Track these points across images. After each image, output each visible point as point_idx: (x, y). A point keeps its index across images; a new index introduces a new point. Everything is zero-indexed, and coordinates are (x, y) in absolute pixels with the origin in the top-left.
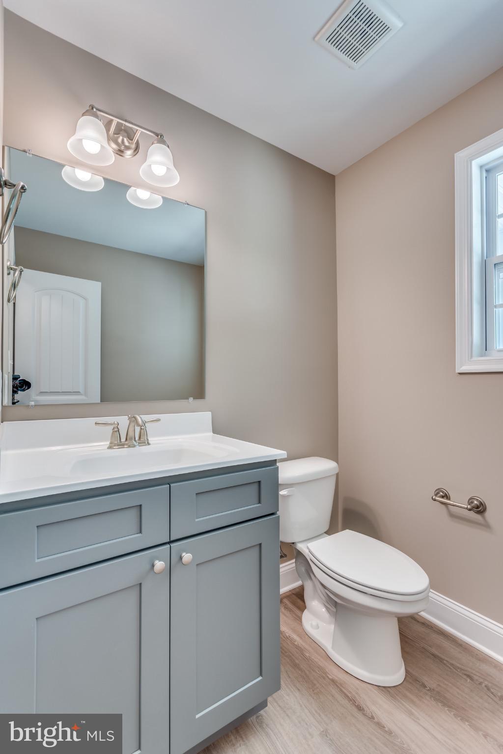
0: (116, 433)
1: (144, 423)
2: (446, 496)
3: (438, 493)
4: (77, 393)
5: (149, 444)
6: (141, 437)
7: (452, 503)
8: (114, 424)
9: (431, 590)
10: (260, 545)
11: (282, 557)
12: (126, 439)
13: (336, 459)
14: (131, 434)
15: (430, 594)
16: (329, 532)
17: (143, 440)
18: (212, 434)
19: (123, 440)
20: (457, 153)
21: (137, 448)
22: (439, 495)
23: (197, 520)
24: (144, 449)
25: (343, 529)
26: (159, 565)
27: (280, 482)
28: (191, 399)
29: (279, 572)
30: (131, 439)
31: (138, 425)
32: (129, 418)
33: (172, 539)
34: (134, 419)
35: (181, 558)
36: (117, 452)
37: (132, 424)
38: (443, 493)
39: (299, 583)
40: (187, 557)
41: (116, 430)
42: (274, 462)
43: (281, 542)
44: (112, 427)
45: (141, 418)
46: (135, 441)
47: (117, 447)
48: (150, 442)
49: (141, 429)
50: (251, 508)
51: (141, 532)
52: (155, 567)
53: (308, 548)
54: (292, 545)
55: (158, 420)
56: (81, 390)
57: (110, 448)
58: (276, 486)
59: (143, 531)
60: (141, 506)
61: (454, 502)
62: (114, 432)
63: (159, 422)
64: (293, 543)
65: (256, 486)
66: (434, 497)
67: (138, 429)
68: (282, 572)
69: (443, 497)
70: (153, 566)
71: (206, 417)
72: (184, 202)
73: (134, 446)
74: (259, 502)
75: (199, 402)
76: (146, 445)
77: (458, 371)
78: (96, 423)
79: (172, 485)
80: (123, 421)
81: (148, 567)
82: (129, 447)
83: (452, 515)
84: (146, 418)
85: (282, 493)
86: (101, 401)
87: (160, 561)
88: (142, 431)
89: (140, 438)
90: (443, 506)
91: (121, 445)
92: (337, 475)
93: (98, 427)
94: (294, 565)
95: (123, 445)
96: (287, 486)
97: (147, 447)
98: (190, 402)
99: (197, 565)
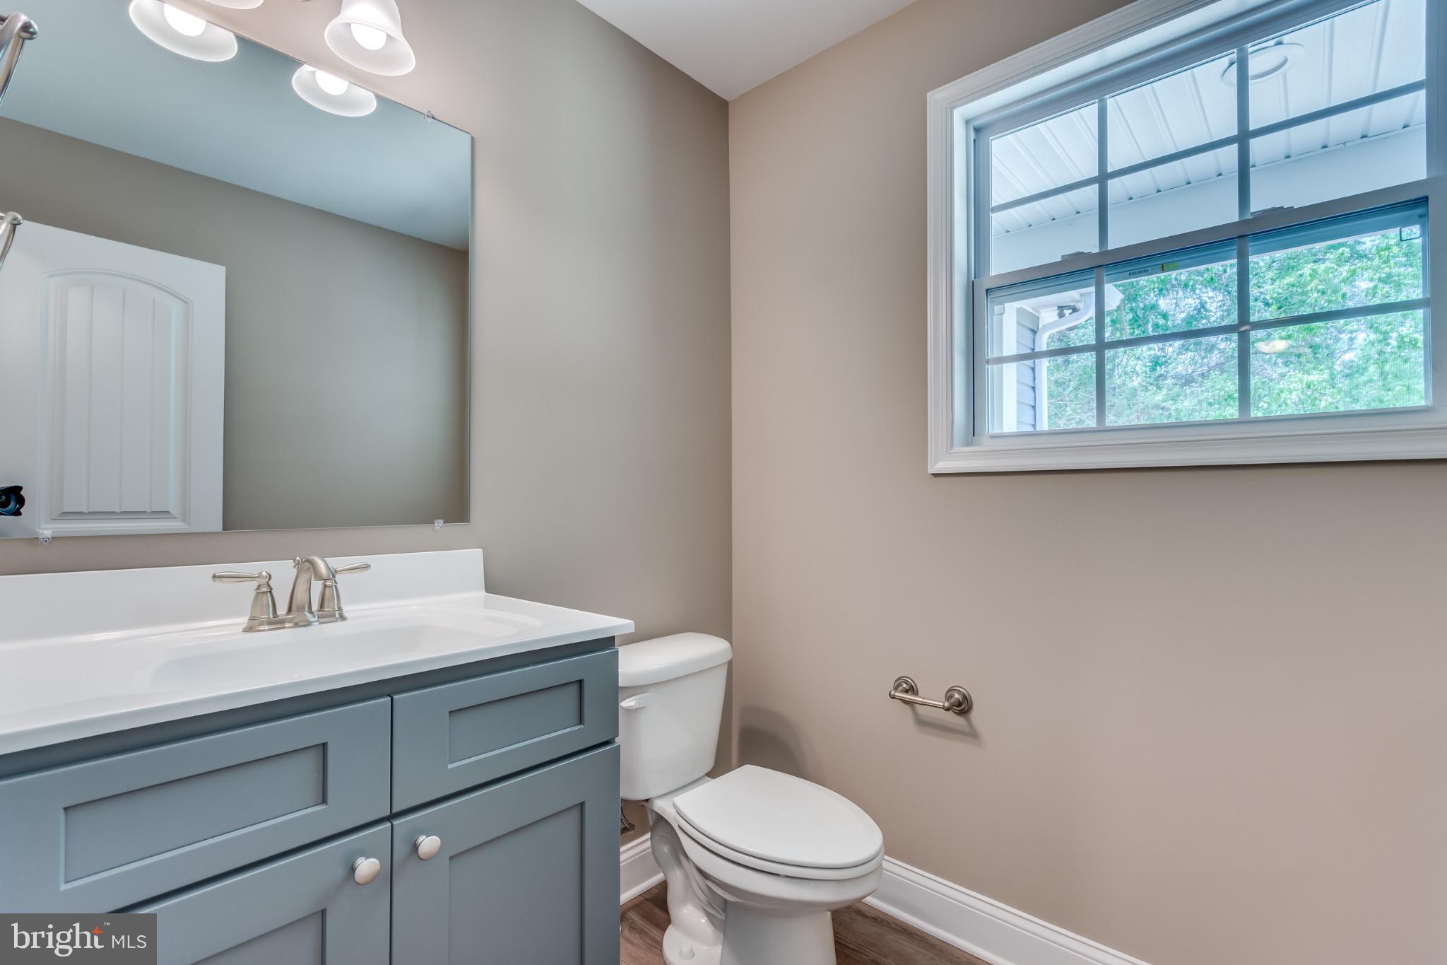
0: (265, 597)
1: (334, 573)
2: (912, 690)
3: (899, 685)
4: (164, 514)
5: (342, 618)
6: (326, 604)
7: (921, 700)
8: (260, 576)
9: (886, 857)
10: (582, 805)
11: (624, 830)
12: (290, 610)
13: (728, 636)
14: (300, 596)
15: (885, 864)
16: (713, 774)
17: (329, 610)
18: (483, 593)
19: (282, 611)
20: (933, 92)
21: (316, 627)
22: (900, 688)
23: (450, 766)
24: (332, 628)
25: (740, 765)
26: (367, 866)
27: (621, 684)
28: (439, 523)
29: (619, 861)
30: (301, 609)
31: (319, 577)
32: (297, 564)
33: (395, 810)
34: (308, 565)
35: (415, 847)
36: (268, 637)
37: (304, 577)
38: (907, 683)
39: (659, 877)
40: (429, 844)
41: (265, 591)
42: (607, 643)
43: (624, 801)
44: (255, 584)
45: (326, 563)
46: (311, 612)
47: (266, 627)
48: (345, 614)
49: (325, 586)
50: (566, 734)
51: (324, 801)
52: (357, 872)
53: (675, 806)
54: (645, 804)
55: (367, 567)
56: (173, 507)
57: (249, 629)
58: (613, 691)
59: (330, 798)
60: (324, 745)
61: (924, 698)
62: (259, 594)
63: (368, 572)
64: (647, 800)
65: (573, 690)
66: (892, 693)
67: (317, 586)
68: (625, 861)
69: (906, 691)
70: (353, 869)
71: (471, 560)
72: (425, 112)
73: (309, 624)
74: (581, 721)
75: (456, 529)
76: (336, 621)
77: (931, 470)
78: (214, 576)
79: (395, 697)
80: (282, 572)
81: (340, 873)
82: (297, 625)
83: (922, 723)
84: (337, 562)
85: (626, 703)
86: (225, 528)
87: (367, 857)
88: (328, 590)
89: (322, 605)
90: (907, 707)
91: (277, 623)
92: (730, 664)
93: (219, 584)
94: (648, 844)
95: (282, 622)
96: (634, 690)
97: (340, 624)
98: (437, 528)
99: (450, 858)
